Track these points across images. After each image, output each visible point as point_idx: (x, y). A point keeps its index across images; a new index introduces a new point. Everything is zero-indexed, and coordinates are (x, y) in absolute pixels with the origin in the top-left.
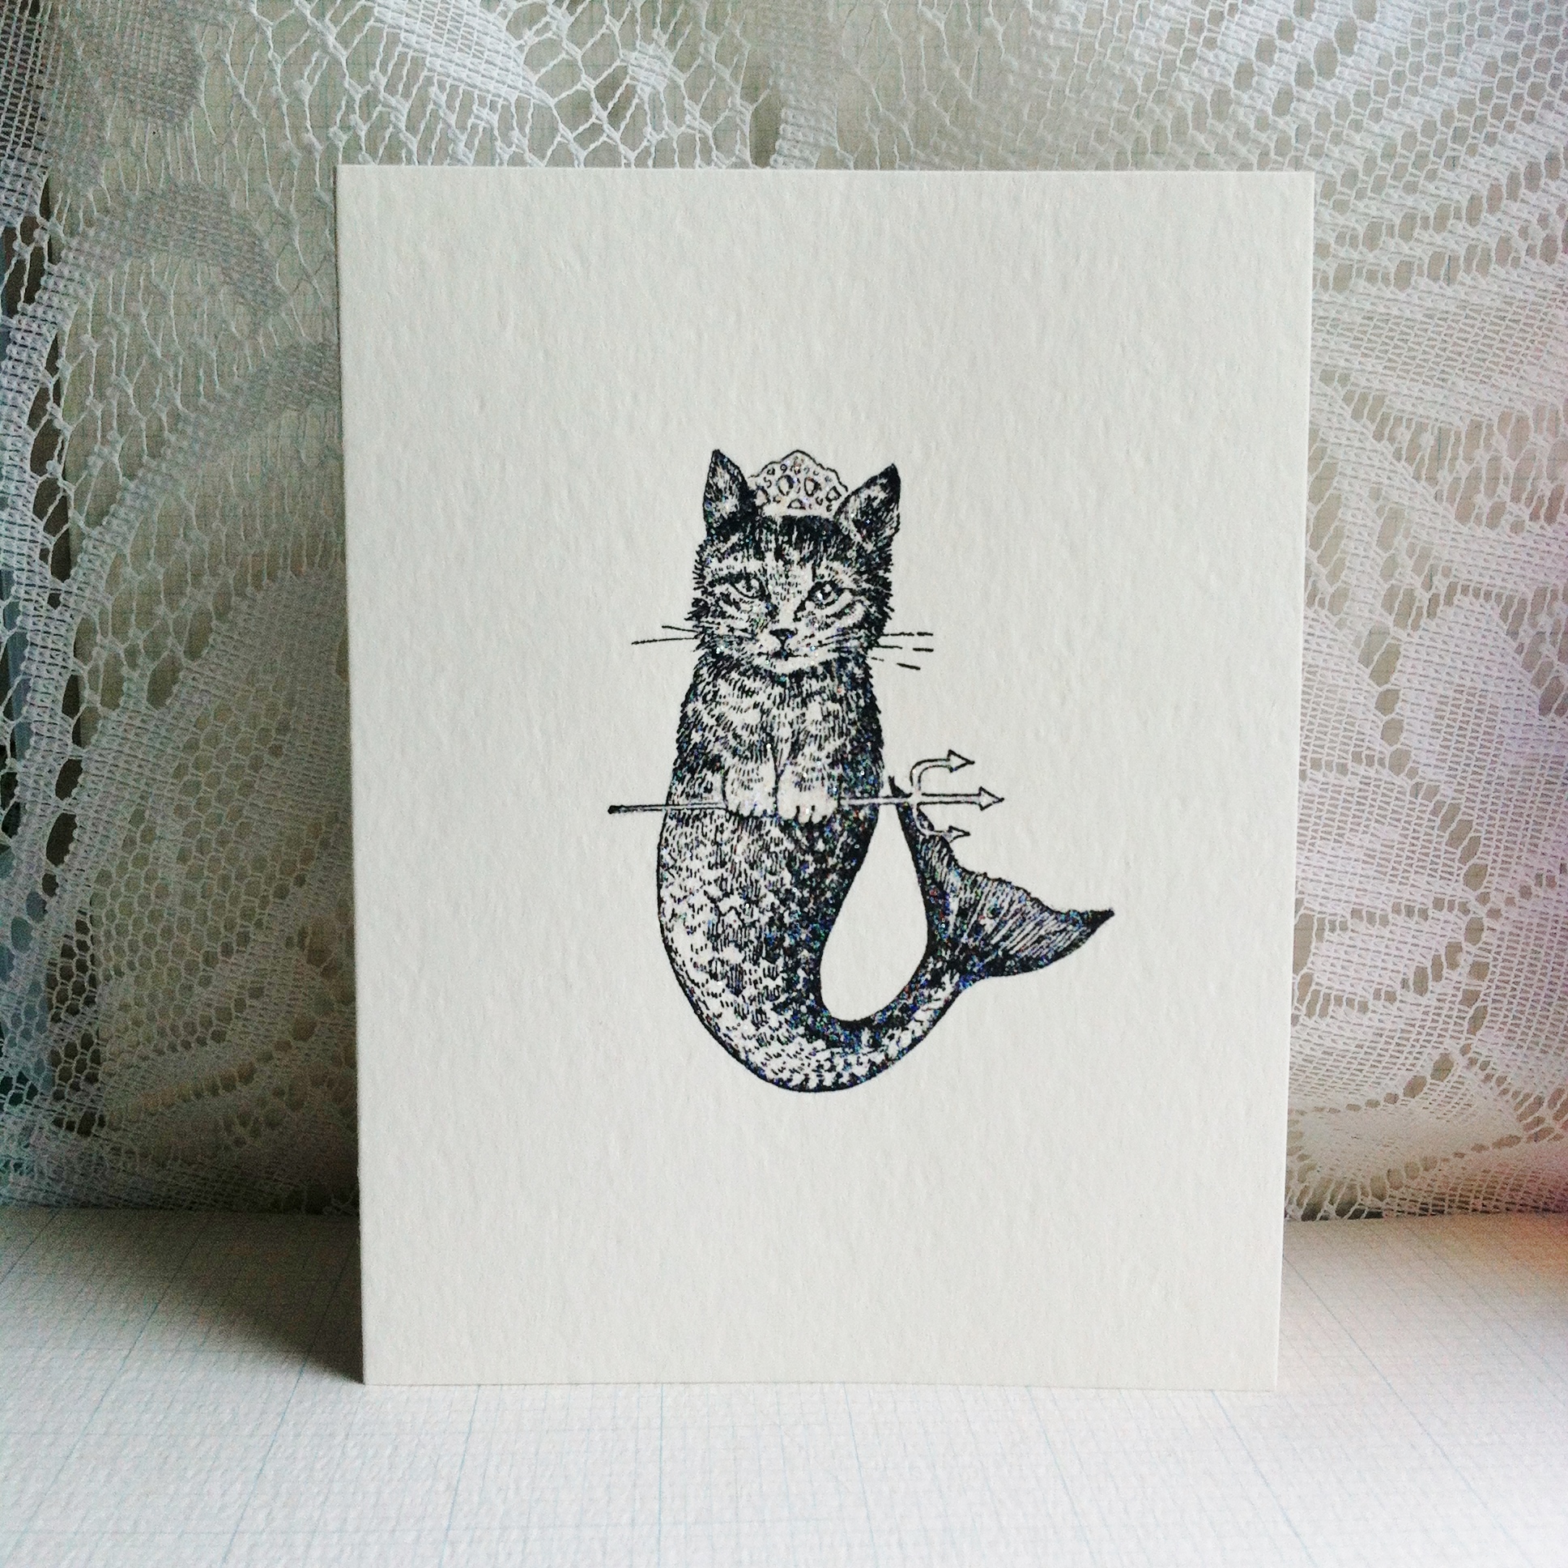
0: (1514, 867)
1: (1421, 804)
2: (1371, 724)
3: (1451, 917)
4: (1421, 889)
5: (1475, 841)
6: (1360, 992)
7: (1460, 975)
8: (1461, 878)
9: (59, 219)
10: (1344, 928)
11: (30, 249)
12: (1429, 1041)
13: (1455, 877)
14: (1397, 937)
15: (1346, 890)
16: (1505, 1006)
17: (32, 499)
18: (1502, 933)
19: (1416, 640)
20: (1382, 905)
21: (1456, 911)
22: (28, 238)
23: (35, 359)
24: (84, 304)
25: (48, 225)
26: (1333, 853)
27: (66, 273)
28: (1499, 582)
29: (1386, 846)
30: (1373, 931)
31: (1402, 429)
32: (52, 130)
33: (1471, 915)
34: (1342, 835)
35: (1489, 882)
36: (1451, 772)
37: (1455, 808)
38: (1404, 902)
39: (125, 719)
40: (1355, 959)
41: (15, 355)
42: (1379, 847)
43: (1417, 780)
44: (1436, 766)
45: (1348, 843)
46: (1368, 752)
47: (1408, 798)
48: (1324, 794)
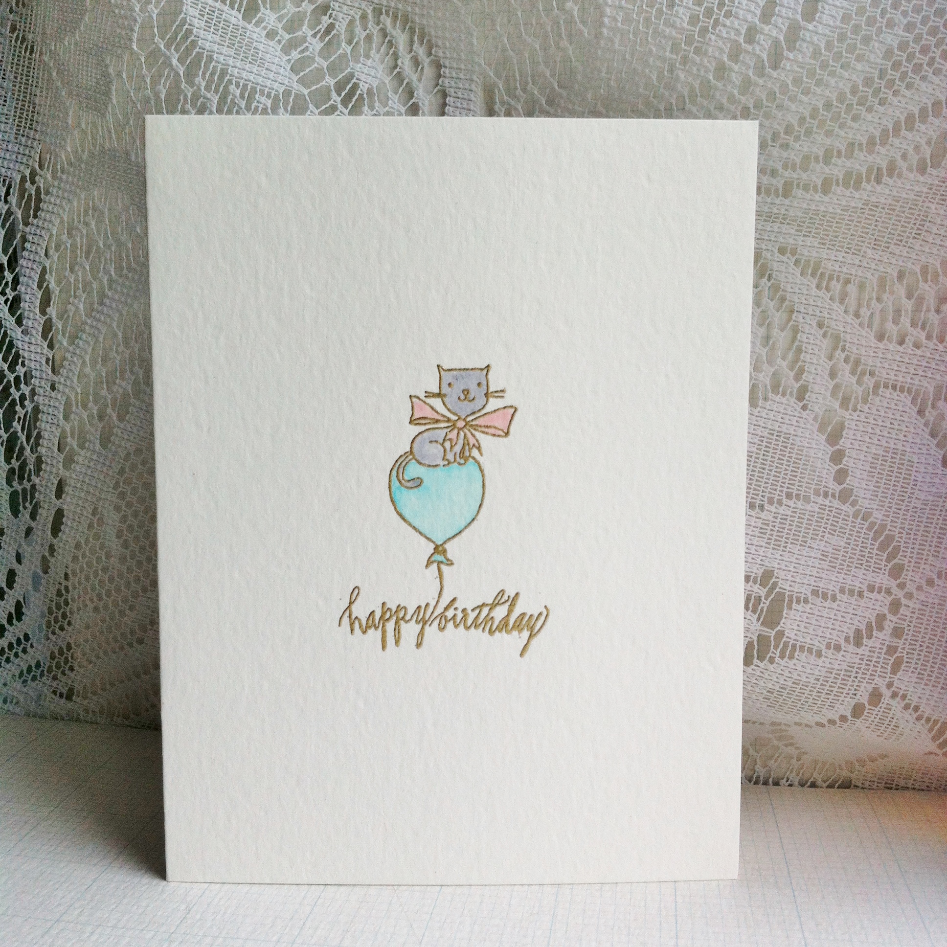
0: (923, 566)
1: (860, 524)
2: (827, 471)
3: (880, 597)
4: (859, 579)
5: (897, 549)
6: (817, 644)
7: (884, 636)
8: (887, 573)
9: (48, 170)
10: (806, 601)
11: (34, 188)
12: (864, 679)
13: (883, 571)
14: (843, 609)
15: (808, 577)
16: (915, 656)
17: (40, 329)
18: (913, 608)
19: (856, 418)
20: (832, 588)
21: (883, 594)
22: (33, 182)
23: (39, 249)
24: (62, 218)
25: (42, 173)
26: (799, 553)
27: (52, 200)
28: (909, 381)
29: (836, 550)
30: (827, 604)
31: (834, 282)
32: (42, 120)
33: (893, 596)
34: (805, 542)
35: (906, 575)
36: (881, 503)
37: (883, 527)
38: (848, 587)
39: (88, 454)
40: (814, 622)
41: (29, 248)
42: (831, 550)
43: (857, 507)
44: (871, 499)
45: (809, 547)
46: (824, 489)
47: (851, 519)
48: (794, 515)
